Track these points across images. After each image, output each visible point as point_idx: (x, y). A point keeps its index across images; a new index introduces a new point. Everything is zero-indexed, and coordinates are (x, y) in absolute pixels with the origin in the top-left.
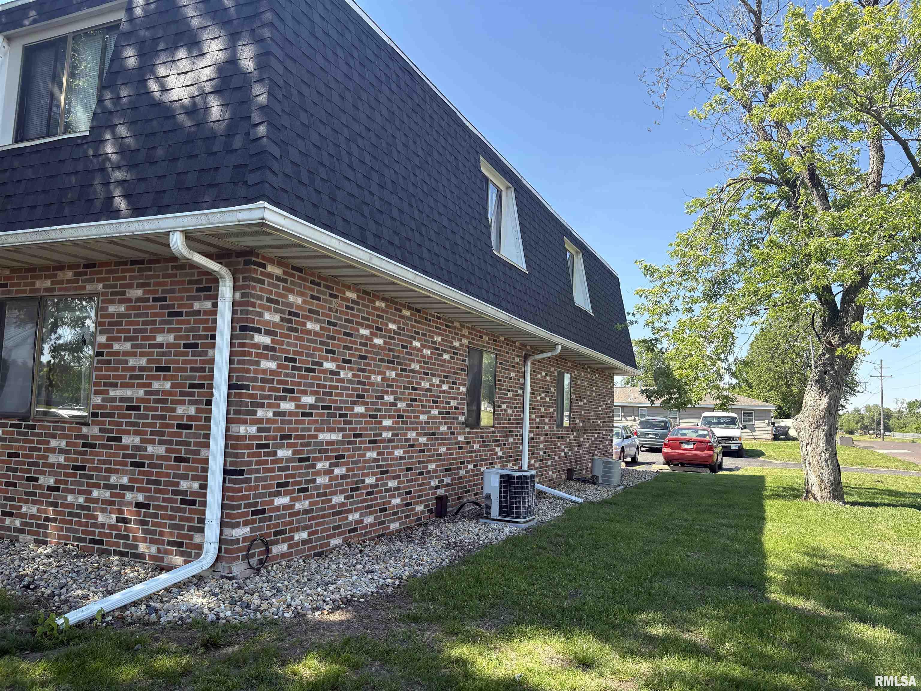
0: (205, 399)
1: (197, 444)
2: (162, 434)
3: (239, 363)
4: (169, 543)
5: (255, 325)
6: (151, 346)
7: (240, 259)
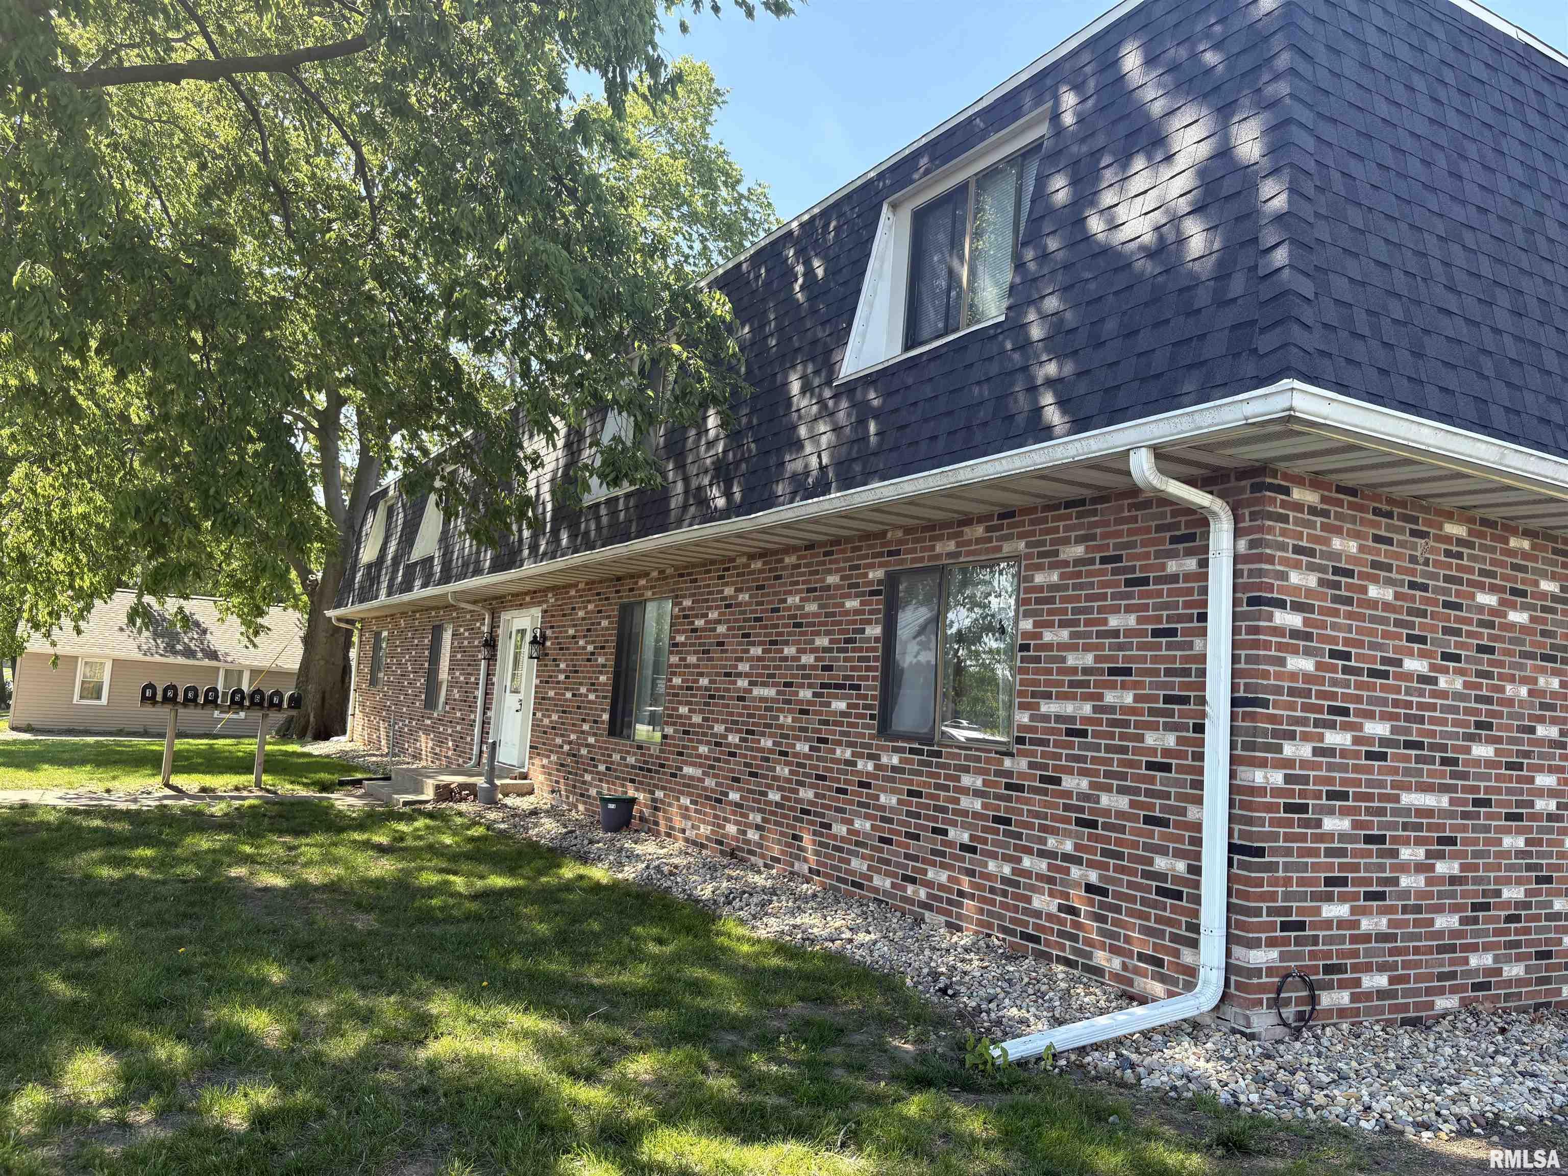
0: (1191, 722)
1: (1181, 797)
2: (1123, 776)
3: (1249, 659)
4: (1142, 957)
5: (1275, 595)
6: (1100, 635)
7: (1243, 483)
